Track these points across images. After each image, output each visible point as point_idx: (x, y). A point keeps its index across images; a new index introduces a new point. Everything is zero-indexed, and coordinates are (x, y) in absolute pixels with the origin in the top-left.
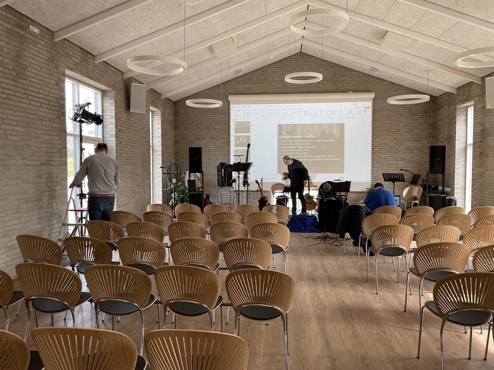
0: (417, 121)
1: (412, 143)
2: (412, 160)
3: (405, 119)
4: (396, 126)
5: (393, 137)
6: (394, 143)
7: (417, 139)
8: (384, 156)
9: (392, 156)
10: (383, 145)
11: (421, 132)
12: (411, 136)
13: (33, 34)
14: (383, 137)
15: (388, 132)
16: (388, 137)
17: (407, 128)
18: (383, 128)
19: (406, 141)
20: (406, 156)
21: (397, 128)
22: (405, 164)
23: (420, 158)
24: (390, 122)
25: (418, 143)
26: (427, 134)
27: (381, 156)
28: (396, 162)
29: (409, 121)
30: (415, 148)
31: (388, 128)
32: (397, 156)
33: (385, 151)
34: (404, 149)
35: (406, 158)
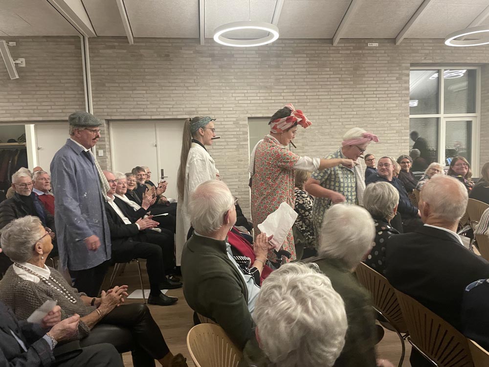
13: (372, 49)
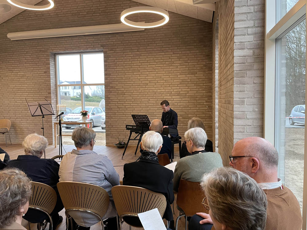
0: (191, 52)
1: (187, 76)
2: (187, 94)
3: (179, 50)
4: (170, 59)
5: (167, 70)
6: (168, 77)
7: (192, 71)
8: (158, 91)
9: (166, 91)
10: (157, 79)
11: (196, 63)
12: (185, 69)
14: (156, 70)
15: (162, 65)
16: (162, 70)
17: (181, 59)
18: (156, 61)
19: (180, 75)
20: (181, 90)
21: (170, 60)
22: (181, 99)
23: (196, 92)
24: (164, 53)
25: (193, 75)
26: (202, 66)
27: (156, 91)
28: (171, 97)
29: (183, 52)
30: (190, 81)
31: (162, 60)
32: (172, 90)
33: (160, 86)
34: (179, 83)
35: (181, 92)
